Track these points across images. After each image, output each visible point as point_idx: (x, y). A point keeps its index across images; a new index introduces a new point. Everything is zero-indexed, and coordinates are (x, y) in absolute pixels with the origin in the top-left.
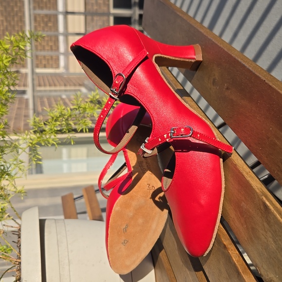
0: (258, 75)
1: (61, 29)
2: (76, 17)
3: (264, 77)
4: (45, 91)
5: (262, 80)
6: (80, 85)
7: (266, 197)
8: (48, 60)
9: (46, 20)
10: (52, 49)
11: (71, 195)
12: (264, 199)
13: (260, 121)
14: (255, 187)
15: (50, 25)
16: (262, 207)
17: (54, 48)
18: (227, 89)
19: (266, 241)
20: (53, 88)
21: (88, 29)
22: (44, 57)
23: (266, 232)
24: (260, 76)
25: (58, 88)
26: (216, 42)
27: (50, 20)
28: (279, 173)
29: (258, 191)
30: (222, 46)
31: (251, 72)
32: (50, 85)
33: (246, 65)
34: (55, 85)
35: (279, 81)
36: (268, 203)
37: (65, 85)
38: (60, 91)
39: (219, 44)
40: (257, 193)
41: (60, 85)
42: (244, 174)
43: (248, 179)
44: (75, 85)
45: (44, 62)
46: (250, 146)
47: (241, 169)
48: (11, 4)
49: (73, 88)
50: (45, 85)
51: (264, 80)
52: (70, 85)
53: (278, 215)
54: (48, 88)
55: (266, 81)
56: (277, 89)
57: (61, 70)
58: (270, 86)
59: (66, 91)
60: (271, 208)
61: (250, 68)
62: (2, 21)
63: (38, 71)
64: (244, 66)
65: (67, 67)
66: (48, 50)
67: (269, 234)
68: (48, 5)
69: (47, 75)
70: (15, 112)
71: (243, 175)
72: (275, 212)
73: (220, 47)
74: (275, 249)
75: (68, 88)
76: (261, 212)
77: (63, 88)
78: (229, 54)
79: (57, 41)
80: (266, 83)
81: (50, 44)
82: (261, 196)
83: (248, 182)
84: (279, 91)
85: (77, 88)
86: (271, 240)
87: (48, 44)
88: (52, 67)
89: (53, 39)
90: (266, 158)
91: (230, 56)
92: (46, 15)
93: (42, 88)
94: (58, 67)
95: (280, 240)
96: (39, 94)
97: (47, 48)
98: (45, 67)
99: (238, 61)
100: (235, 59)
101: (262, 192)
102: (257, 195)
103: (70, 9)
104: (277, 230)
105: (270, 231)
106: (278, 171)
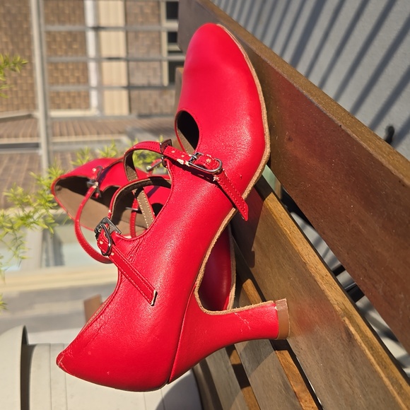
0: (331, 116)
1: (92, 51)
2: (113, 34)
3: (340, 120)
4: (69, 143)
5: (337, 125)
6: (120, 133)
7: (351, 318)
8: (74, 97)
9: (69, 39)
10: (78, 81)
11: (99, 298)
12: (347, 322)
13: (336, 193)
14: (333, 302)
15: (75, 46)
16: (344, 336)
17: (82, 80)
18: (290, 139)
19: (351, 392)
20: (80, 139)
21: (130, 51)
22: (69, 93)
23: (351, 377)
24: (334, 118)
25: (88, 138)
26: (273, 65)
27: (75, 40)
28: (366, 281)
29: (338, 308)
30: (280, 71)
31: (321, 111)
32: (76, 134)
33: (314, 101)
34: (84, 134)
35: (364, 125)
36: (352, 329)
37: (98, 134)
38: (92, 142)
39: (276, 68)
40: (336, 311)
41: (91, 134)
42: (318, 278)
43: (324, 287)
44: (112, 133)
45: (68, 101)
46: (324, 234)
47: (313, 271)
48: (19, 19)
49: (109, 137)
50: (69, 134)
51: (340, 124)
52: (106, 133)
53: (367, 351)
54: (73, 139)
55: (343, 127)
56: (358, 139)
57: (93, 112)
58: (349, 135)
59: (99, 142)
60: (357, 337)
61: (320, 106)
62: (6, 43)
63: (55, 113)
64: (311, 103)
65: (101, 107)
66: (74, 83)
67: (356, 382)
68: (73, 19)
69: (73, 119)
70: (23, 174)
71: (315, 281)
72: (363, 345)
73: (277, 73)
74: (365, 407)
75: (103, 137)
76: (343, 344)
77: (95, 138)
78: (290, 84)
79: (85, 70)
80: (343, 130)
81: (77, 74)
82: (343, 317)
83: (323, 292)
84: (362, 142)
85: (116, 137)
86: (358, 391)
87: (73, 75)
88: (80, 107)
89: (81, 67)
90: (346, 255)
91: (291, 86)
92: (70, 33)
93: (65, 139)
94: (88, 106)
95: (371, 393)
96: (56, 148)
97: (72, 80)
98: (69, 107)
99: (302, 94)
100: (298, 91)
101: (343, 310)
102: (336, 315)
103: (103, 23)
104: (367, 376)
105: (356, 377)
106: (365, 277)
